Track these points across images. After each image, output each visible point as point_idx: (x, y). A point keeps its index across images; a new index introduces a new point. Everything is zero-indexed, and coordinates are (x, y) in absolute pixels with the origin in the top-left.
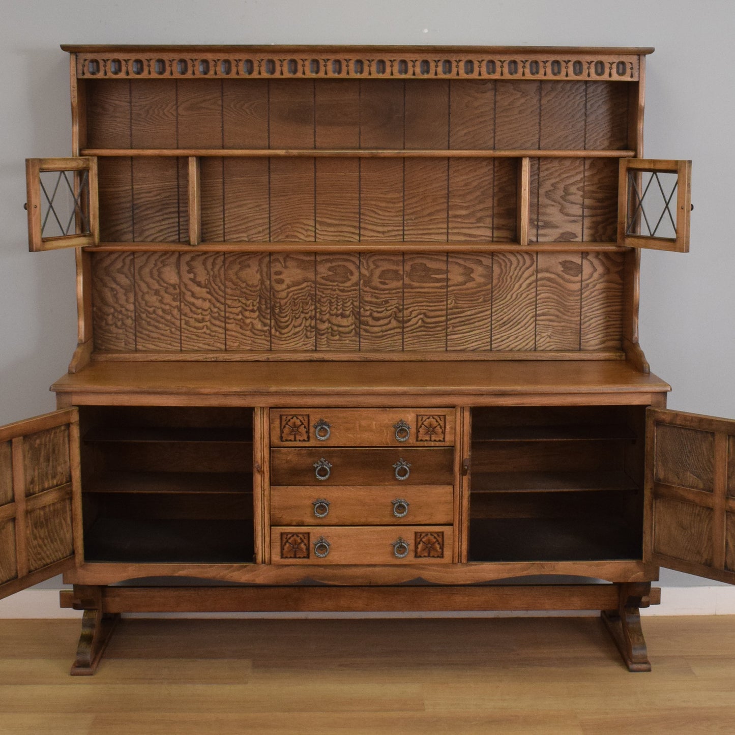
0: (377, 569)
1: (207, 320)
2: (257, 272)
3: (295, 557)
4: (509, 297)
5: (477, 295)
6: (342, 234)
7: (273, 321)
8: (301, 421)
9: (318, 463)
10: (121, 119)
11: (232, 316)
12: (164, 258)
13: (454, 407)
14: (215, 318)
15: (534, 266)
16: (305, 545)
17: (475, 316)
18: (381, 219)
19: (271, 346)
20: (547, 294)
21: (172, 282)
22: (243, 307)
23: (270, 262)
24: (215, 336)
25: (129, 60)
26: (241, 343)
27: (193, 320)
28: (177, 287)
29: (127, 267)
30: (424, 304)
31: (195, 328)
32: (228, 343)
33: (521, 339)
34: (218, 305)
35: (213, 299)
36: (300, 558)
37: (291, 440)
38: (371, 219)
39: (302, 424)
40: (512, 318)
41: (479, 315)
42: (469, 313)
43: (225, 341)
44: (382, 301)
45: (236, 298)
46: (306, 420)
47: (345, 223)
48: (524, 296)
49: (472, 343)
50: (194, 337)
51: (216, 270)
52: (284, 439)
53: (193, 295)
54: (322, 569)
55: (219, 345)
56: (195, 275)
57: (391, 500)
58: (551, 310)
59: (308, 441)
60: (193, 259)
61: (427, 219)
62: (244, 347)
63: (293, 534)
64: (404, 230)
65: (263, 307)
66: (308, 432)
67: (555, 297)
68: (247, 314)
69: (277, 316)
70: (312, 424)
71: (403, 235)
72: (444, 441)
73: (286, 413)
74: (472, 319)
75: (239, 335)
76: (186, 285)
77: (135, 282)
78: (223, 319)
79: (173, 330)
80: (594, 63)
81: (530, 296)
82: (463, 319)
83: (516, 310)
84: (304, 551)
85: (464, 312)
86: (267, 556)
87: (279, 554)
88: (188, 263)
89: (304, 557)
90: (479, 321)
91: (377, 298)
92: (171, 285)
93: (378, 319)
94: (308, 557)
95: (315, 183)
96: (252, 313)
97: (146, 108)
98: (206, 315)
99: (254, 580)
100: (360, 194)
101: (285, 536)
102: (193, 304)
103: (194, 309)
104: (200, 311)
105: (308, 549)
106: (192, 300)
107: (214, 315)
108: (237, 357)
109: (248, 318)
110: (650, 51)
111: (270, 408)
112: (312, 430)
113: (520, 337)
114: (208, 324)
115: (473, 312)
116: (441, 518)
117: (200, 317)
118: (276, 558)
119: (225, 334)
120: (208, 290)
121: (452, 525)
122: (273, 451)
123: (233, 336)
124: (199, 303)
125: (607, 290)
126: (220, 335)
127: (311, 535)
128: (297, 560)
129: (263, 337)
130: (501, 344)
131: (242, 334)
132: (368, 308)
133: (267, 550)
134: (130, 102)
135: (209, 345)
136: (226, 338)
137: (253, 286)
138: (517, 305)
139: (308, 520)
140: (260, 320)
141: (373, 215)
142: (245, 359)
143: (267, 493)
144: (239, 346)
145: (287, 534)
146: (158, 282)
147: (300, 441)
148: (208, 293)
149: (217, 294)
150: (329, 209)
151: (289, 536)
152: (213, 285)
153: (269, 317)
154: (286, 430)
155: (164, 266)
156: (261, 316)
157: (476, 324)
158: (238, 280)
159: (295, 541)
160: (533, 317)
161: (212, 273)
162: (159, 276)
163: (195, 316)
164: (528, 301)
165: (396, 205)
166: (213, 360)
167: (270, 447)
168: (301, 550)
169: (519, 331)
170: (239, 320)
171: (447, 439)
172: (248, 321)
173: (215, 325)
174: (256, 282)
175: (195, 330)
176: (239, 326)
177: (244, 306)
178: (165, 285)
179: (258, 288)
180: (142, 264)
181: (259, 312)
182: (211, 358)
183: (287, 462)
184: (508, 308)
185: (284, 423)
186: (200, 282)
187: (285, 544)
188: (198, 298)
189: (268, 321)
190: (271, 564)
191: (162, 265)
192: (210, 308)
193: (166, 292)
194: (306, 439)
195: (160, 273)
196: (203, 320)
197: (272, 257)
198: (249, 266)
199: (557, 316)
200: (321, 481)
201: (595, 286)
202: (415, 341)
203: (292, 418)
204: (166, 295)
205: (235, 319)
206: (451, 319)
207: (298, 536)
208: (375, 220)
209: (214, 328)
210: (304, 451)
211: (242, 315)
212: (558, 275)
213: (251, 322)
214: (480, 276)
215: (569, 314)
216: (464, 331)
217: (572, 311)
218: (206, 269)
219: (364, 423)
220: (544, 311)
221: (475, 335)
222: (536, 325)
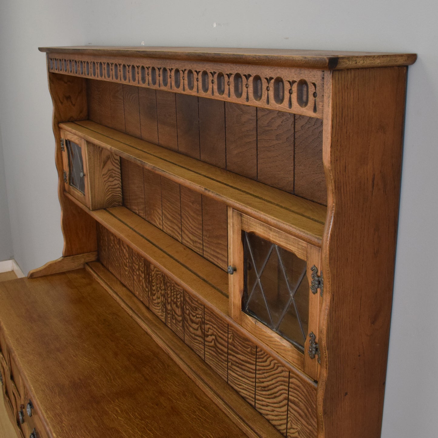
11: (135, 270)
14: (130, 267)
17: (245, 364)
18: (192, 228)
19: (149, 305)
20: (298, 381)
24: (130, 280)
26: (139, 294)
30: (215, 326)
31: (124, 269)
32: (135, 289)
33: (276, 416)
34: (131, 257)
35: (129, 253)
40: (271, 387)
41: (248, 365)
42: (241, 357)
44: (195, 307)
45: (136, 257)
47: (175, 221)
49: (243, 389)
50: (124, 275)
55: (132, 288)
58: (300, 403)
61: (215, 241)
62: (140, 297)
64: (203, 245)
65: (146, 272)
67: (305, 390)
71: (203, 250)
75: (138, 287)
78: (132, 270)
79: (118, 265)
81: (283, 374)
82: (237, 360)
83: (274, 381)
85: (238, 353)
90: (248, 371)
91: (191, 301)
93: (193, 322)
96: (142, 274)
98: (127, 262)
100: (180, 197)
102: (123, 251)
103: (124, 255)
107: (130, 264)
109: (140, 276)
113: (276, 413)
114: (128, 269)
115: (244, 358)
117: (125, 262)
119: (134, 282)
123: (136, 286)
126: (132, 281)
129: (146, 295)
130: (262, 407)
132: (187, 307)
135: (129, 285)
136: (134, 285)
138: (275, 376)
140: (145, 281)
141: (187, 220)
148: (127, 246)
150: (167, 204)
153: (148, 282)
156: (145, 278)
157: (246, 372)
160: (285, 399)
163: (124, 260)
164: (283, 379)
169: (275, 405)
172: (141, 278)
173: (130, 272)
175: (125, 271)
177: (139, 265)
184: (267, 374)
188: (124, 248)
189: (148, 285)
192: (128, 258)
196: (126, 265)
199: (306, 415)
202: (211, 358)
205: (136, 273)
206: (231, 355)
208: (188, 226)
209: (130, 275)
211: (139, 271)
213: (142, 281)
216: (238, 373)
220: (295, 399)
221: (246, 383)
222: (288, 410)
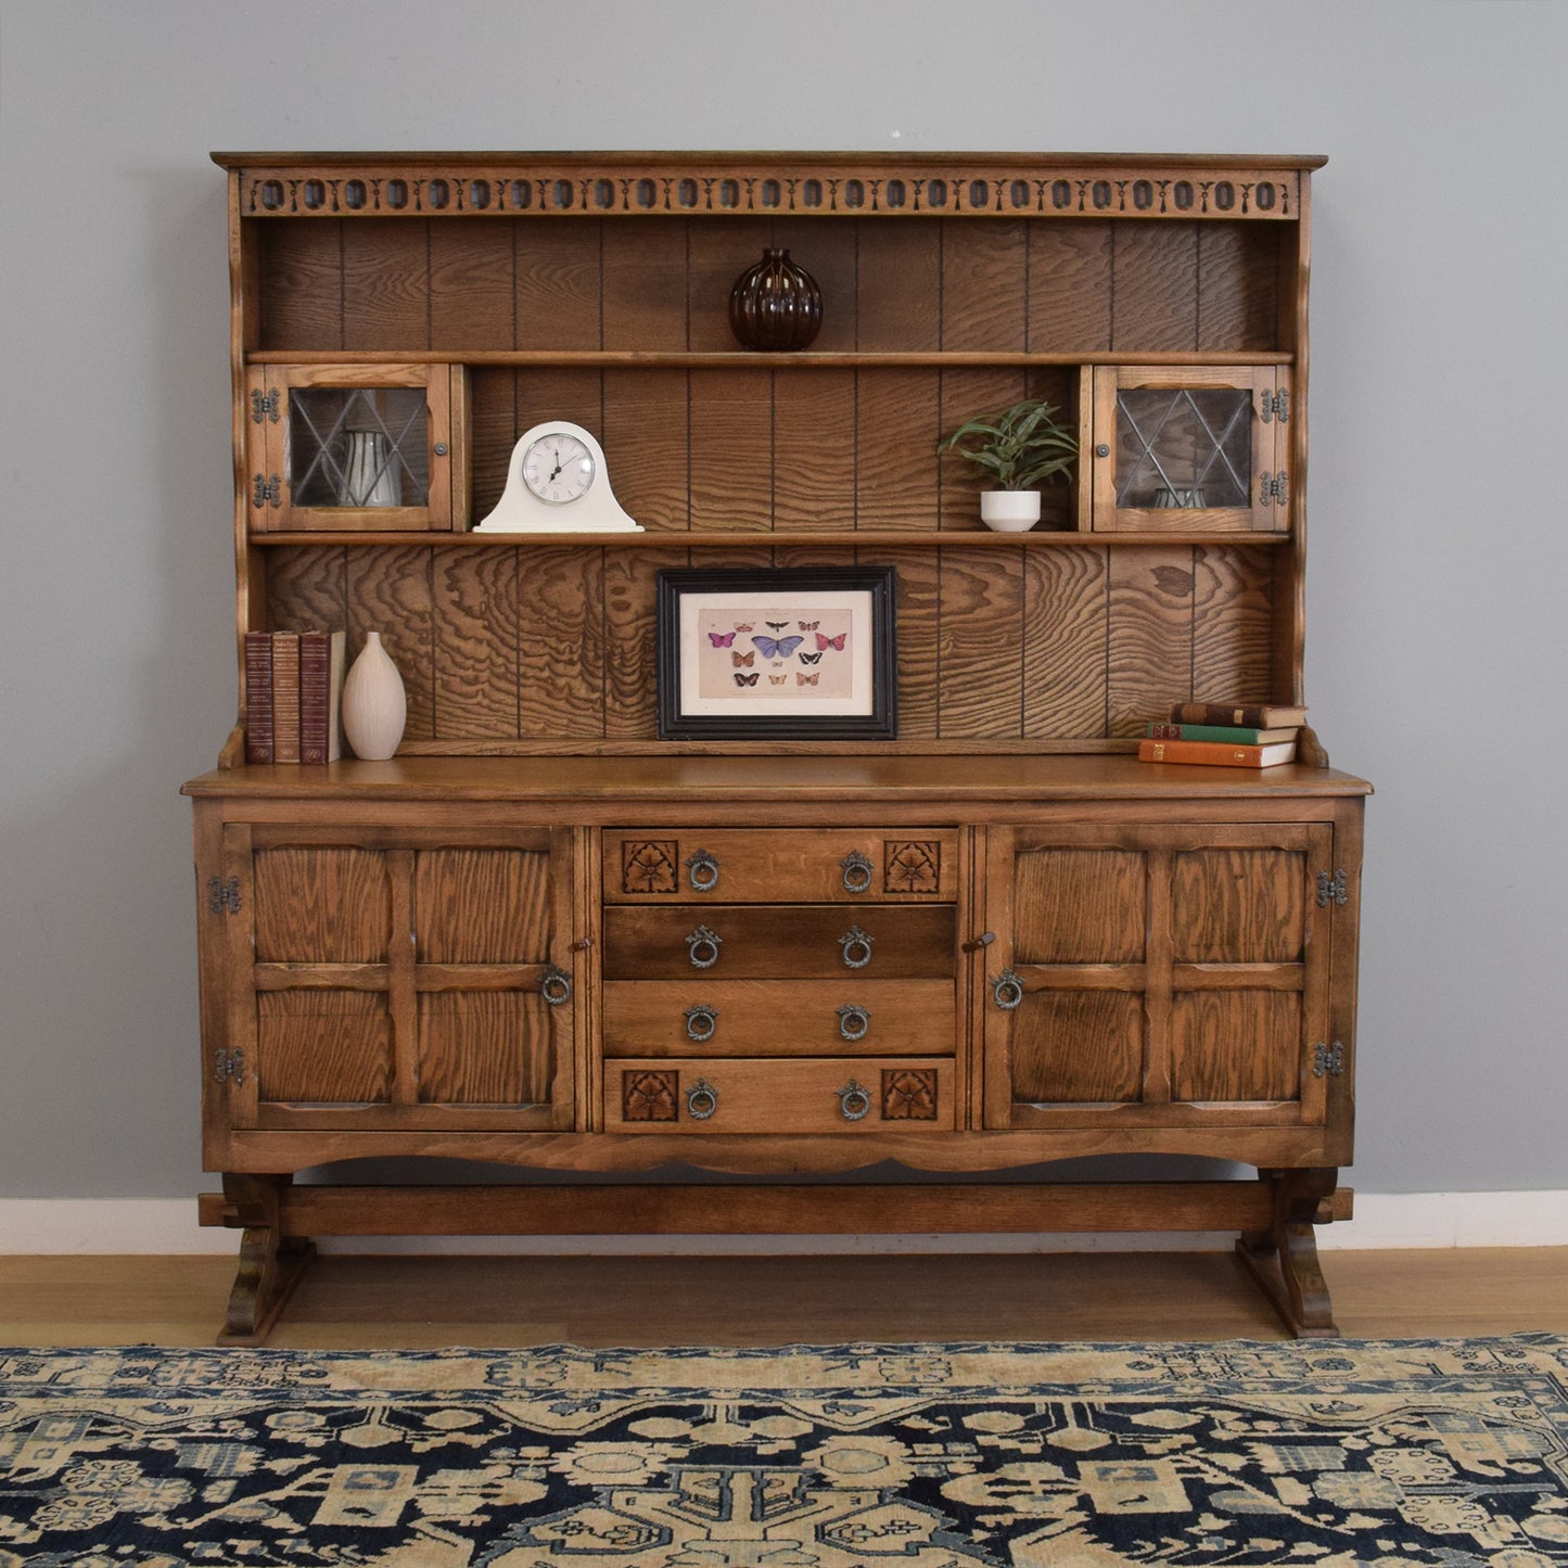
0: (809, 1142)
1: (484, 679)
2: (578, 589)
3: (651, 1119)
4: (1056, 635)
5: (997, 631)
6: (739, 516)
7: (608, 682)
8: (662, 854)
9: (694, 936)
10: (325, 301)
11: (531, 673)
12: (403, 561)
13: (956, 827)
14: (498, 676)
15: (1103, 577)
16: (670, 1094)
17: (992, 672)
18: (814, 488)
19: (605, 729)
20: (1128, 630)
21: (418, 607)
22: (551, 655)
23: (603, 569)
24: (497, 711)
25: (338, 181)
26: (549, 724)
27: (458, 679)
28: (427, 616)
29: (333, 579)
31: (460, 694)
32: (523, 723)
33: (1079, 717)
34: (505, 650)
35: (496, 641)
36: (659, 1120)
37: (642, 891)
38: (795, 488)
39: (665, 859)
40: (1062, 676)
41: (999, 671)
42: (980, 666)
43: (519, 720)
45: (539, 638)
46: (672, 850)
47: (745, 495)
48: (1084, 633)
49: (988, 722)
50: (459, 712)
51: (501, 584)
52: (630, 888)
53: (458, 633)
54: (702, 1143)
55: (506, 727)
56: (461, 594)
57: (836, 1007)
58: (1135, 661)
59: (676, 891)
60: (458, 564)
61: (899, 488)
62: (554, 731)
63: (647, 1074)
64: (856, 509)
65: (591, 655)
66: (675, 875)
67: (1144, 636)
68: (560, 668)
69: (616, 673)
70: (683, 859)
71: (856, 517)
72: (937, 891)
73: (634, 839)
74: (986, 677)
75: (543, 708)
76: (444, 614)
77: (348, 608)
78: (514, 679)
79: (420, 698)
80: (1214, 186)
81: (1096, 634)
82: (968, 678)
83: (1071, 661)
84: (668, 1105)
85: (970, 664)
86: (596, 1118)
87: (620, 1112)
88: (448, 572)
89: (668, 1119)
90: (998, 682)
92: (416, 613)
94: (675, 1118)
95: (689, 420)
96: (569, 667)
97: (370, 280)
98: (482, 671)
99: (572, 1165)
100: (773, 440)
101: (630, 1078)
102: (458, 650)
103: (459, 659)
104: (471, 662)
105: (675, 1103)
106: (456, 642)
107: (497, 670)
108: (540, 748)
109: (562, 676)
110: (1320, 162)
111: (604, 827)
112: (682, 870)
113: (1077, 713)
114: (486, 687)
115: (988, 664)
116: (932, 1042)
117: (470, 673)
118: (614, 1120)
119: (519, 707)
120: (486, 623)
121: (952, 1055)
122: (608, 912)
123: (533, 711)
124: (467, 647)
125: (1242, 622)
126: (508, 709)
127: (681, 1075)
128: (656, 1124)
129: (590, 712)
130: (1040, 725)
131: (550, 707)
133: (597, 1104)
134: (342, 268)
135: (487, 727)
136: (519, 715)
137: (571, 615)
138: (1072, 652)
139: (677, 1046)
140: (584, 679)
141: (798, 479)
142: (555, 751)
143: (596, 993)
144: (544, 730)
145: (635, 1072)
146: (391, 607)
147: (660, 891)
148: (485, 627)
149: (504, 630)
150: (716, 468)
151: (640, 1076)
152: (496, 613)
153: (601, 674)
154: (634, 871)
155: (404, 576)
156: (587, 674)
157: (994, 688)
158: (544, 604)
159: (650, 1086)
160: (1101, 674)
161: (493, 591)
162: (393, 596)
163: (462, 672)
164: (1094, 644)
165: (843, 461)
166: (495, 753)
167: (603, 904)
168: (662, 1104)
169: (1075, 700)
170: (545, 681)
171: (942, 888)
172: (561, 682)
173: (498, 690)
174: (577, 608)
175: (461, 700)
176: (544, 692)
177: (553, 653)
178: (405, 613)
179: (580, 619)
180: (360, 574)
181: (583, 665)
182: (491, 750)
183: (636, 932)
184: (1054, 658)
185: (629, 858)
186: (470, 607)
187: (632, 1094)
188: (466, 639)
189: (599, 682)
190: (603, 1131)
191: (397, 576)
192: (489, 657)
193: (407, 627)
194: (672, 889)
195: (395, 591)
196: (476, 681)
197: (607, 561)
198: (563, 577)
199: (1148, 672)
200: (702, 969)
201: (1218, 614)
203: (645, 848)
204: (407, 633)
205: (538, 679)
206: (946, 678)
207: (655, 1077)
208: (800, 489)
209: (498, 696)
210: (668, 912)
211: (550, 669)
212: (1149, 594)
213: (568, 684)
214: (1000, 595)
215: (1170, 668)
216: (971, 700)
217: (1175, 662)
218: (482, 583)
219: (783, 857)
220: (1123, 661)
221: (993, 708)
222: (1107, 689)
